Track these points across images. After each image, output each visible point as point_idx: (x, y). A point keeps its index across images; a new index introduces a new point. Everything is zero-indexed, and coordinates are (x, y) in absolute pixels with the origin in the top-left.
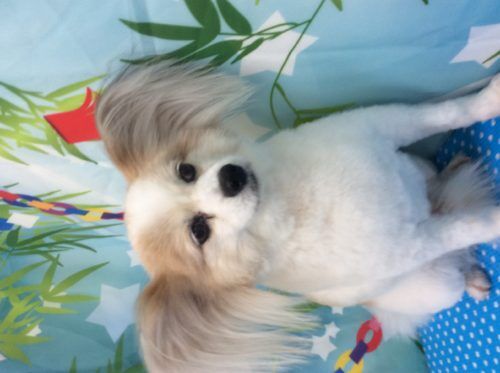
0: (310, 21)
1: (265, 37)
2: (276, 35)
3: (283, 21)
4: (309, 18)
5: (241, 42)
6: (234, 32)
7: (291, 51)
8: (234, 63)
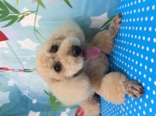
0: (37, 11)
1: (25, 15)
2: (28, 14)
3: (28, 11)
4: (36, 10)
5: (17, 16)
6: (14, 13)
7: (35, 20)
8: (18, 22)
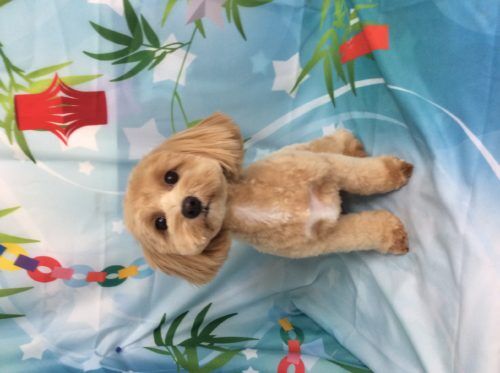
1: (167, 51)
2: (173, 50)
3: (176, 41)
4: (189, 41)
6: (150, 44)
7: (183, 65)
8: (150, 69)
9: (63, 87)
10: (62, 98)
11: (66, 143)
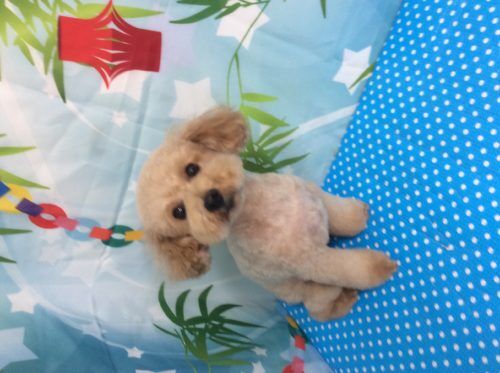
0: (267, 2)
1: (241, 3)
7: (251, 26)
8: (217, 18)
9: (115, 17)
10: (114, 30)
11: (108, 85)
